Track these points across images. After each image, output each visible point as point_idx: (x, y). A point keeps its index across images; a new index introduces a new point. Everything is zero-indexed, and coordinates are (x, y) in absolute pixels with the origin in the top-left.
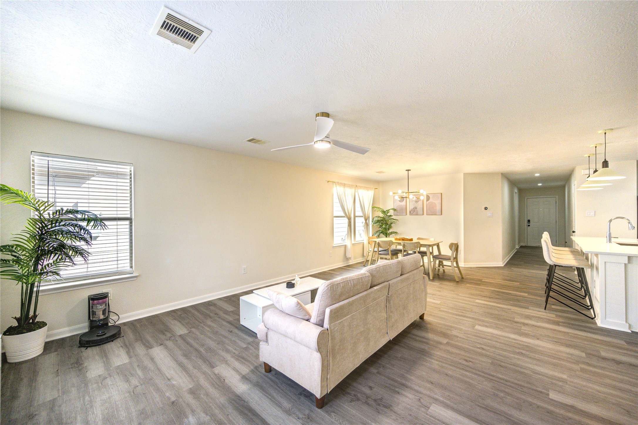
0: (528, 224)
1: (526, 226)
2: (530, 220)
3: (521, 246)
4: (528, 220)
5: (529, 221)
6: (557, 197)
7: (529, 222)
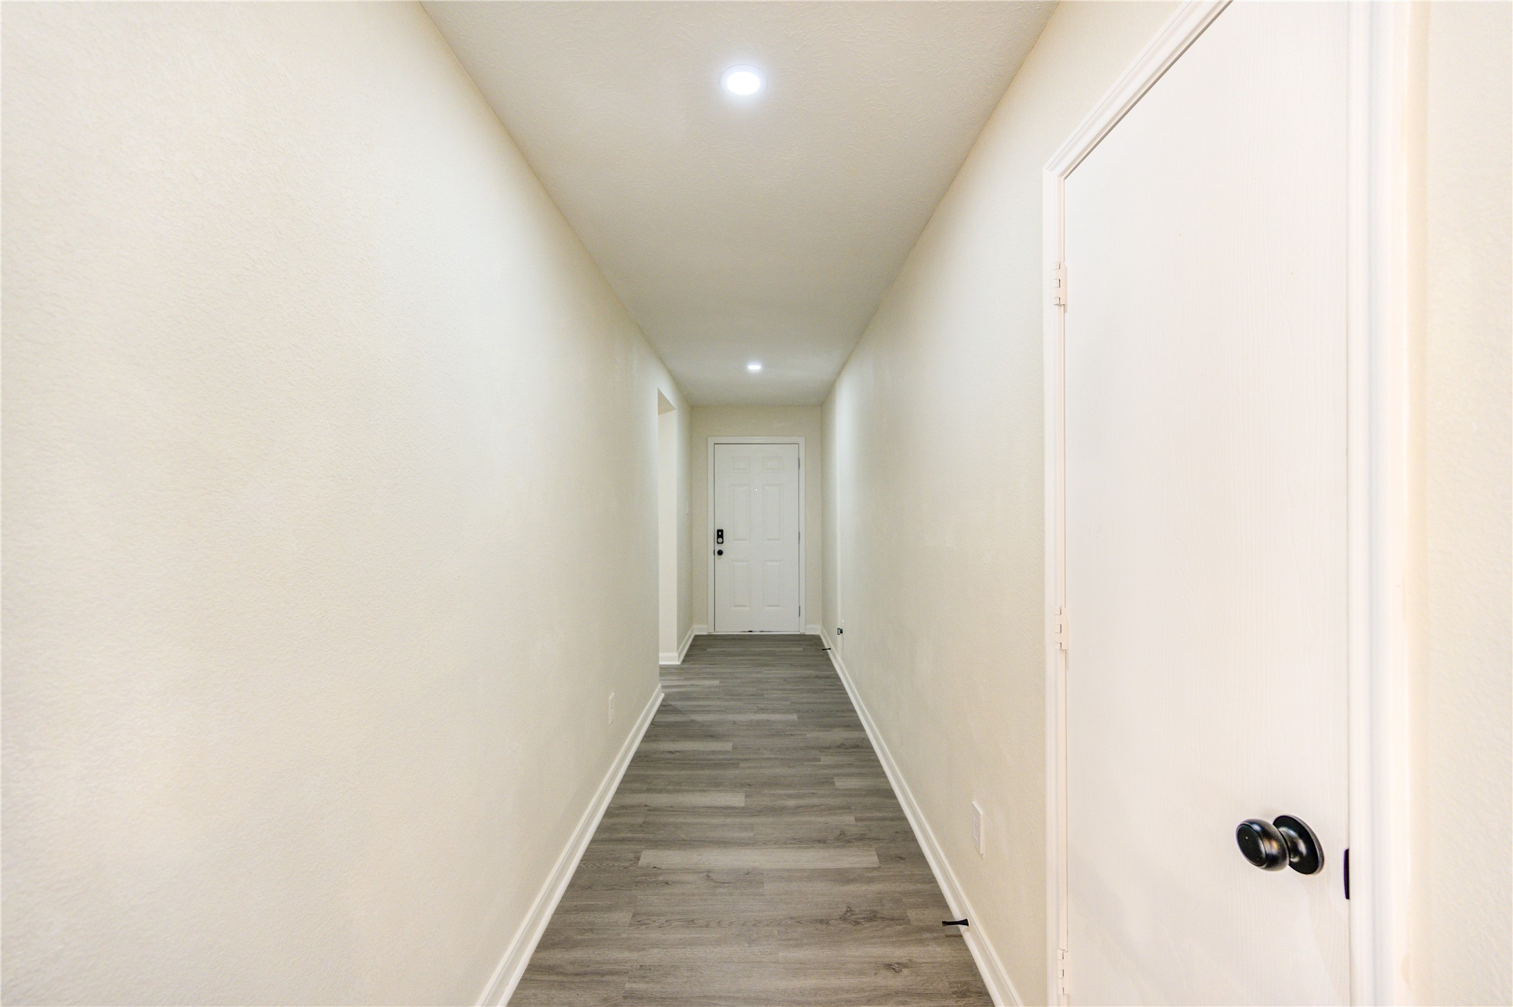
0: (718, 548)
1: (711, 556)
2: (722, 531)
3: (697, 638)
4: (719, 531)
5: (720, 534)
6: (802, 441)
7: (720, 540)
